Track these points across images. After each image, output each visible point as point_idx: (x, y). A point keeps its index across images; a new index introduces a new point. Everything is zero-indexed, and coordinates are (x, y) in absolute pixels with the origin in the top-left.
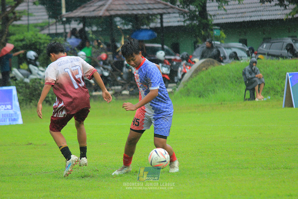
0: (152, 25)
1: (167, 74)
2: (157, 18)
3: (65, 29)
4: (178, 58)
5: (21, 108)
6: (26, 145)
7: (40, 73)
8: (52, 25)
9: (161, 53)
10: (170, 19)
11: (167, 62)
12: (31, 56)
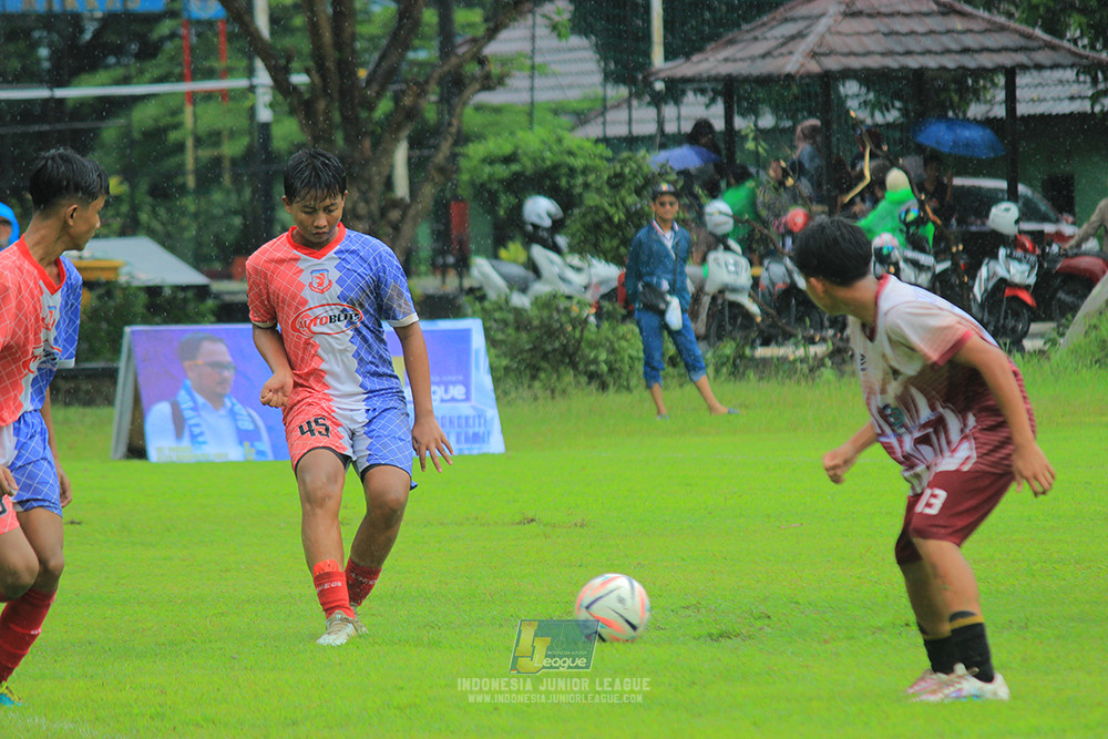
0: (975, 110)
1: (1027, 287)
2: (995, 85)
3: (660, 122)
5: (497, 398)
6: (513, 524)
7: (570, 274)
8: (617, 106)
9: (1007, 210)
10: (1040, 88)
11: (1027, 242)
12: (540, 217)
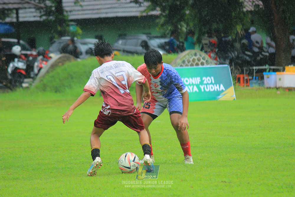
0: (8, 20)
1: (23, 69)
2: (13, 13)
4: (34, 53)
10: (26, 14)
11: (23, 57)
